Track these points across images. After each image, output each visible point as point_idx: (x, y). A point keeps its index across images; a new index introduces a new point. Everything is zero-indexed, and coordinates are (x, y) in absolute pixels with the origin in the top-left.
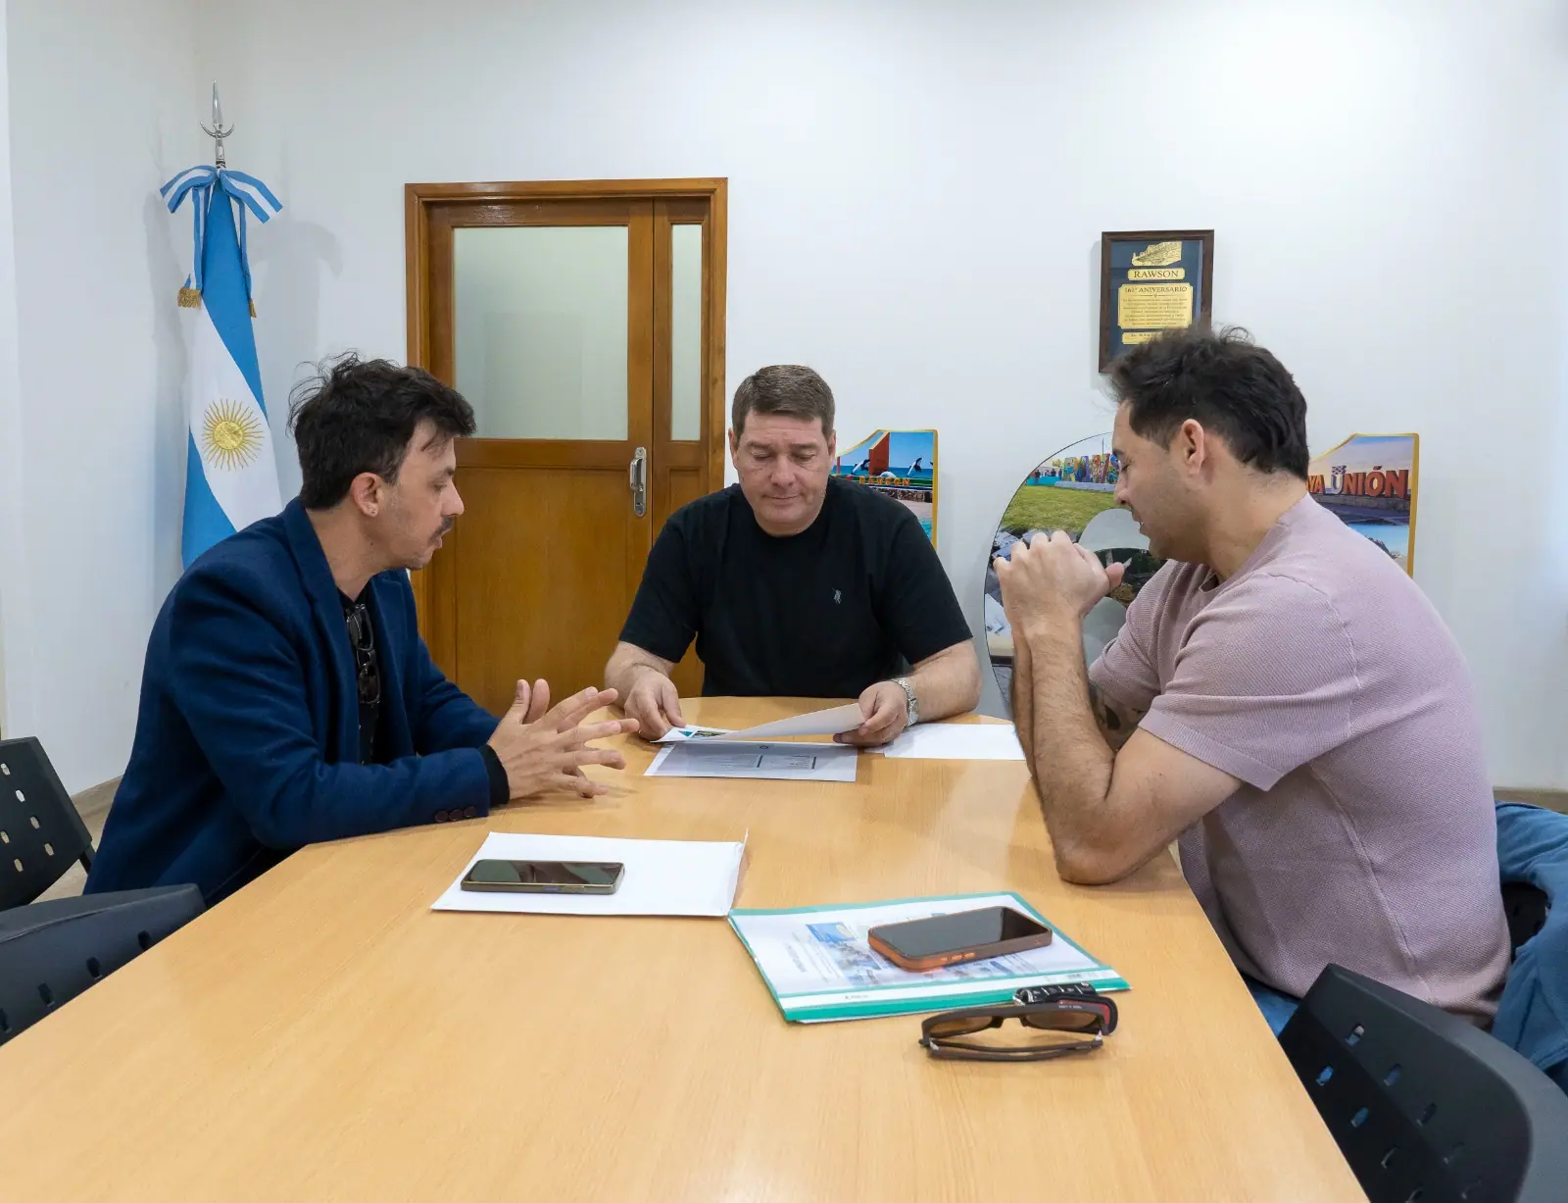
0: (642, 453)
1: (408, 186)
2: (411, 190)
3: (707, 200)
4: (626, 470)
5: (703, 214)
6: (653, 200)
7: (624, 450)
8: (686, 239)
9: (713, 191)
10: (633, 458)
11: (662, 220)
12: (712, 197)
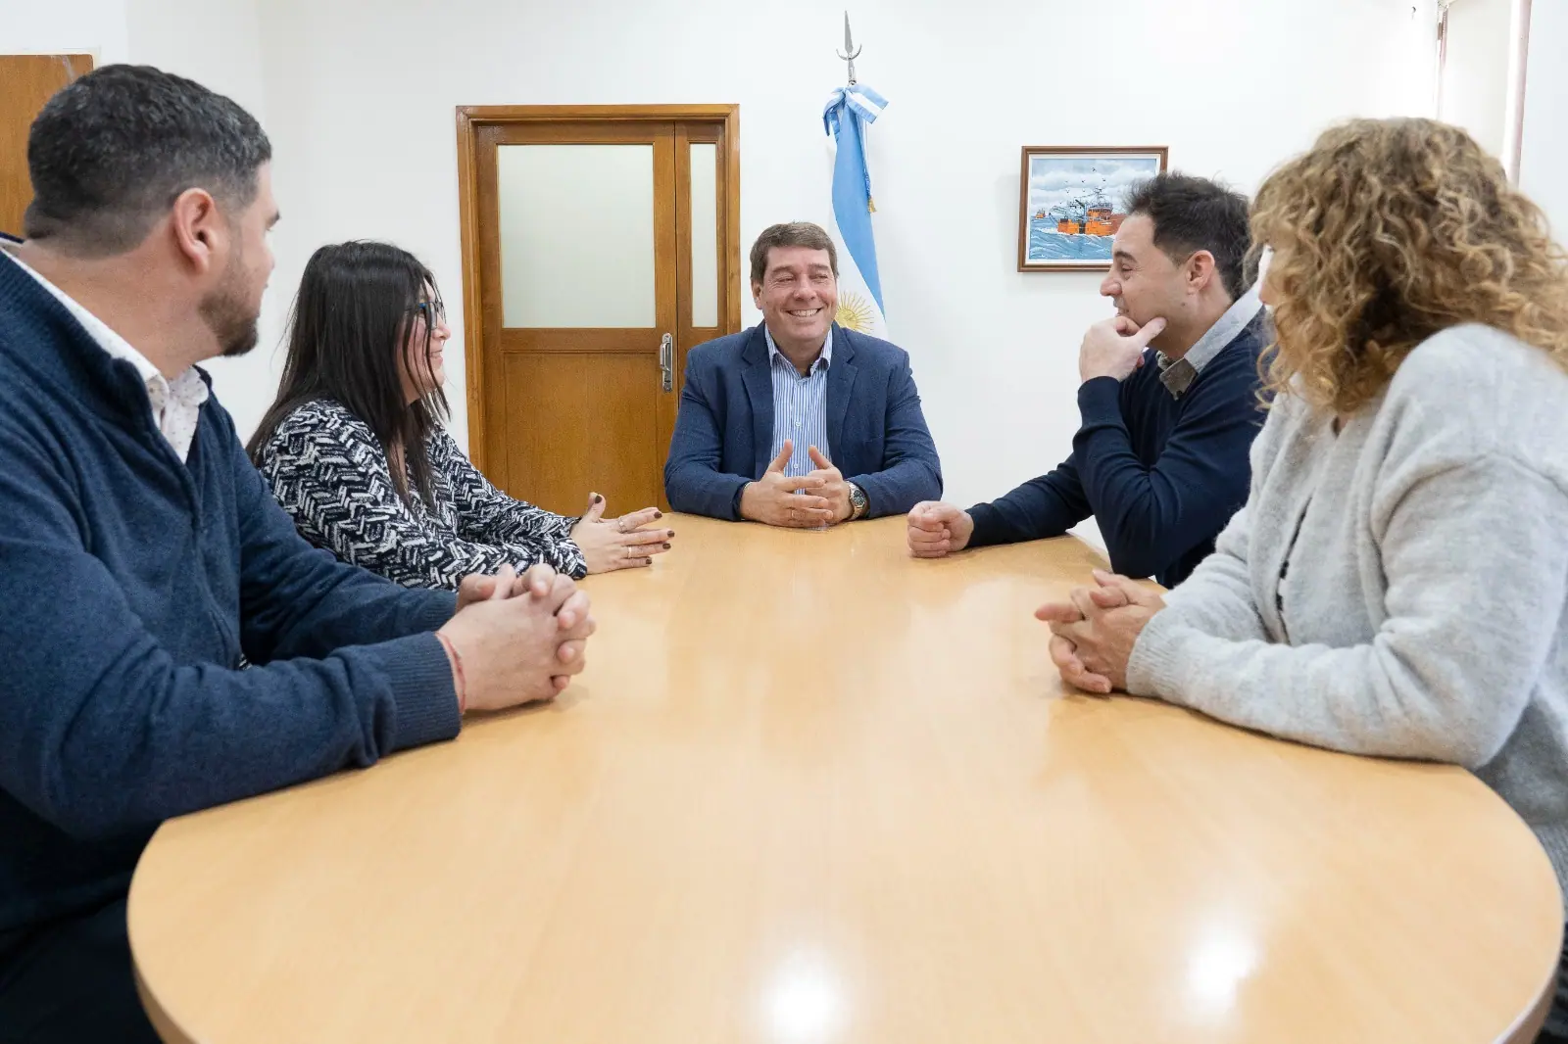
0: (667, 338)
2: (461, 111)
3: (722, 122)
4: (654, 353)
5: (715, 134)
6: (674, 122)
7: (654, 336)
8: (702, 158)
9: (727, 115)
10: (661, 342)
11: (681, 140)
12: (727, 120)
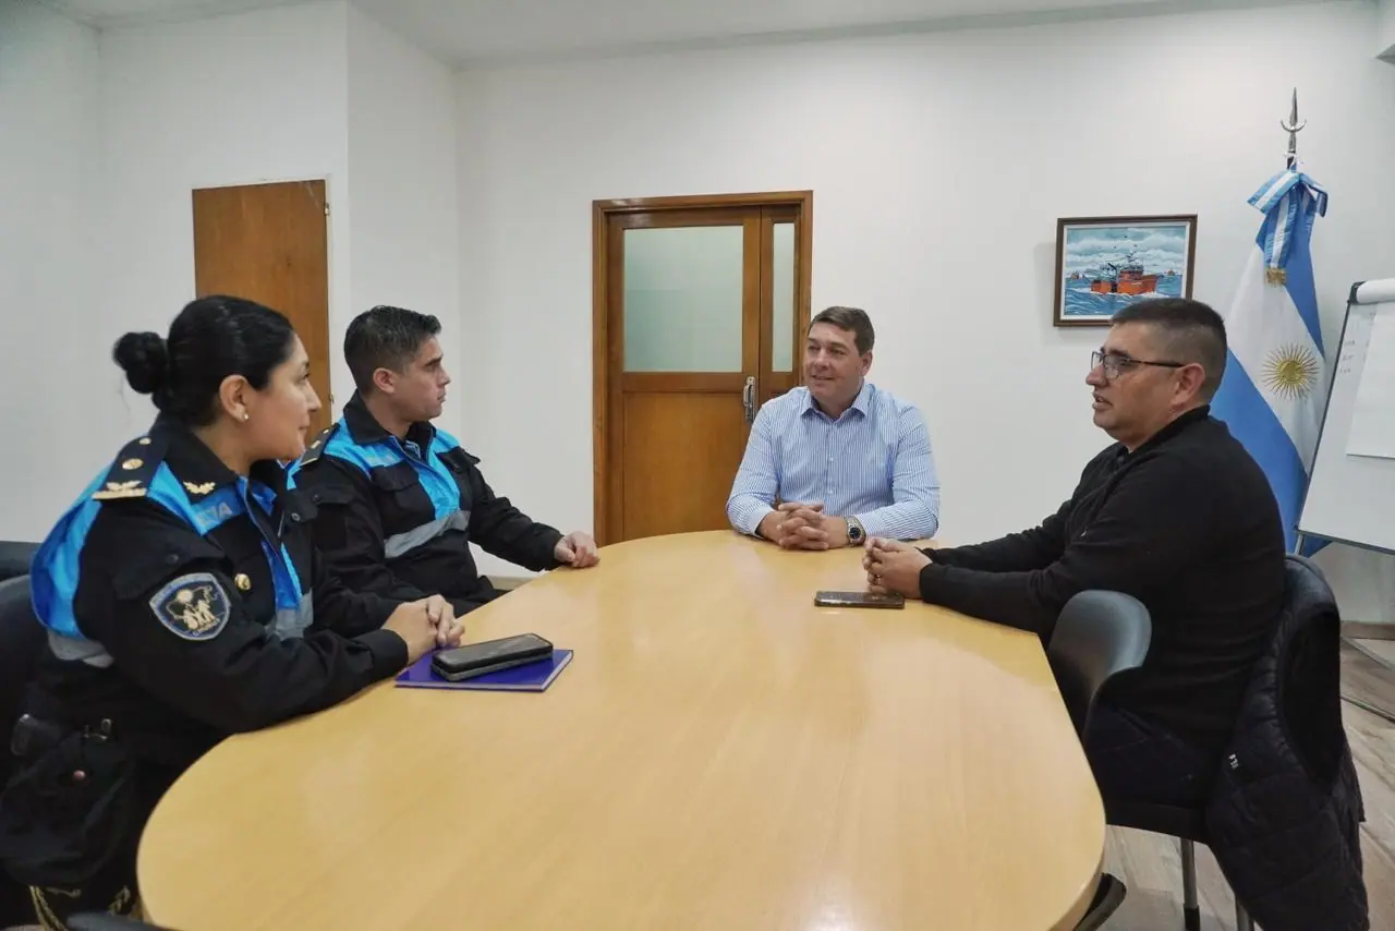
0: (751, 381)
1: (595, 202)
2: (596, 204)
3: (799, 205)
4: (740, 393)
5: (795, 215)
6: (761, 207)
7: (741, 378)
8: (784, 233)
9: (803, 200)
10: (746, 384)
11: (766, 220)
12: (802, 204)
